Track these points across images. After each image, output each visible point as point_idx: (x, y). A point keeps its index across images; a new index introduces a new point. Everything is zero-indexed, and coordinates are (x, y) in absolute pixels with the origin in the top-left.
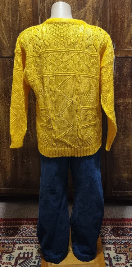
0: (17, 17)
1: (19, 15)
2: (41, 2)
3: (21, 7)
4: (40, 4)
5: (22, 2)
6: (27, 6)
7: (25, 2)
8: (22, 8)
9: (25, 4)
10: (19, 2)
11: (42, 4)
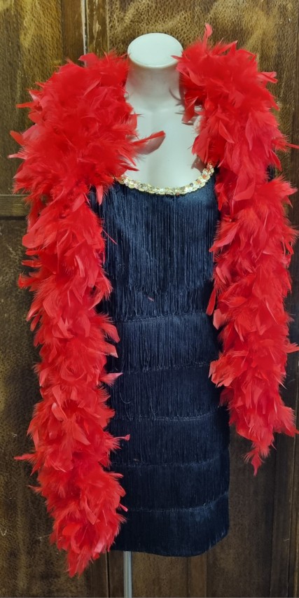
0: (12, 86)
1: (19, 80)
2: (92, 37)
3: (27, 54)
4: (91, 42)
5: (29, 37)
6: (48, 51)
7: (39, 37)
8: (29, 57)
9: (40, 45)
10: (22, 37)
11: (98, 45)
